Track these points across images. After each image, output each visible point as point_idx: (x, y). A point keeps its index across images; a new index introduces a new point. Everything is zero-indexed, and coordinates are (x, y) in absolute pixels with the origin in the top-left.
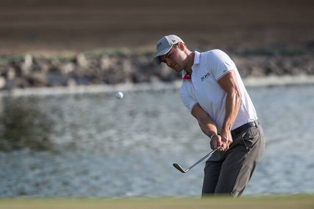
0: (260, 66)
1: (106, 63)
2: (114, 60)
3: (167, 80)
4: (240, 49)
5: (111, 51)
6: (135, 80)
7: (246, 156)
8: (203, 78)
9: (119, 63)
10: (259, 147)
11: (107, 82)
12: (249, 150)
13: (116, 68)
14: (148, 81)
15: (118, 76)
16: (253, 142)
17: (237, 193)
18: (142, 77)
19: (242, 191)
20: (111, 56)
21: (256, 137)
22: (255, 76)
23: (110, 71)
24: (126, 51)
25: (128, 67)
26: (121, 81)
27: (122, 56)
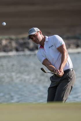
0: (74, 44)
1: (4, 42)
2: (8, 41)
3: (32, 50)
4: (65, 36)
5: (6, 37)
6: (17, 50)
7: (68, 84)
8: (49, 47)
9: (10, 43)
10: (74, 80)
11: (5, 51)
12: (69, 81)
13: (9, 45)
14: (23, 51)
15: (9, 48)
16: (71, 77)
17: (64, 101)
18: (20, 49)
19: (66, 100)
20: (6, 39)
21: (73, 75)
22: (72, 48)
23: (6, 46)
24: (13, 37)
25: (14, 44)
26: (11, 50)
27: (11, 39)
